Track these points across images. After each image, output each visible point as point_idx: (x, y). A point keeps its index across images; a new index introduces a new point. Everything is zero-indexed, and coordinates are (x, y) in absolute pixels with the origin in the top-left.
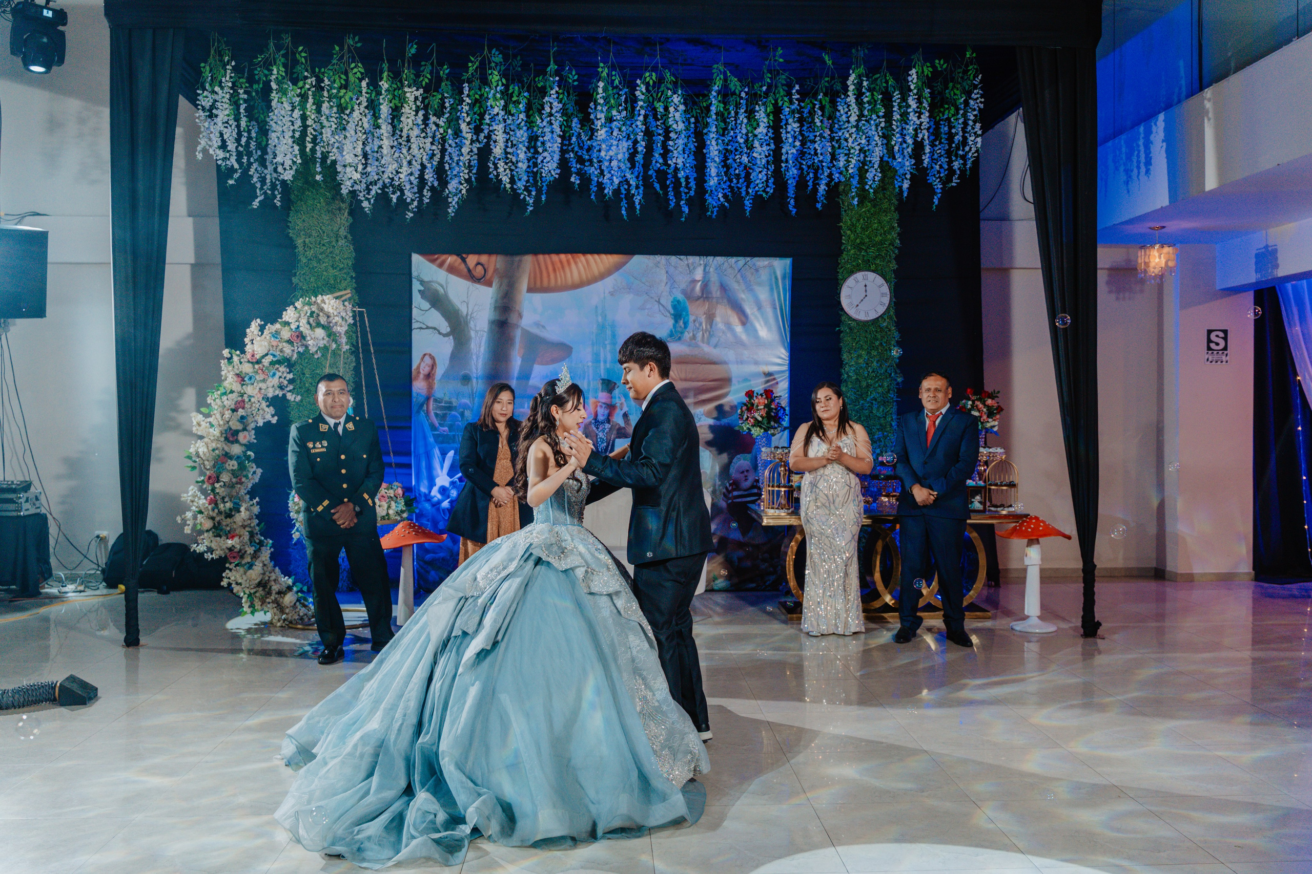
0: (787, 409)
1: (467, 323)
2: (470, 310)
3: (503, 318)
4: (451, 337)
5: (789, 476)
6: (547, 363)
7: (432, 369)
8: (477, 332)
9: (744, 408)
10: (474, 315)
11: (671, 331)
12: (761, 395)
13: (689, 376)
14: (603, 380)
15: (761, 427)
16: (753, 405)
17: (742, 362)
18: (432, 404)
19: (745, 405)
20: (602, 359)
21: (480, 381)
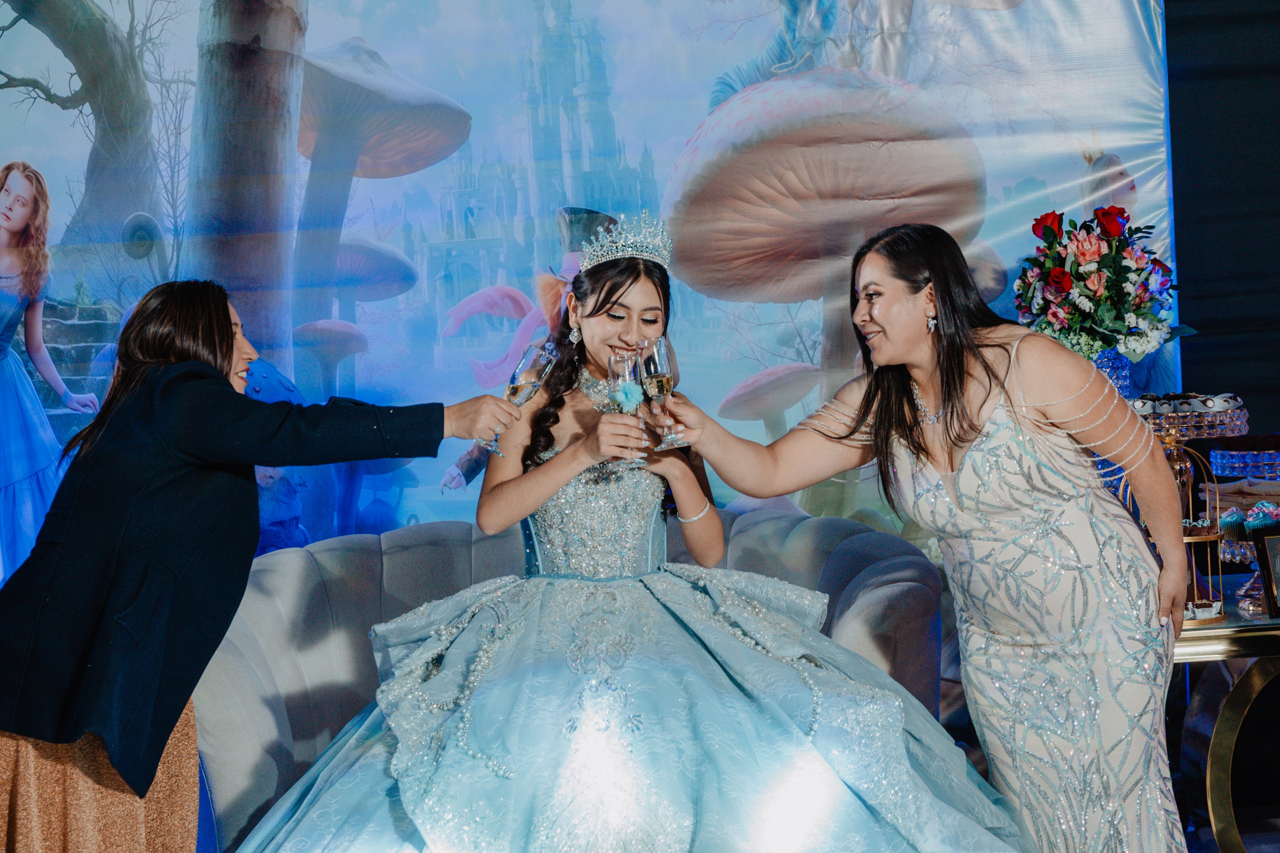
0: (1171, 264)
1: (132, 61)
2: (140, 17)
3: (245, 38)
4: (87, 108)
5: (1196, 491)
6: (395, 170)
7: (35, 211)
8: (165, 84)
9: (1032, 275)
10: (155, 32)
11: (782, 43)
12: (1087, 227)
13: (846, 182)
14: (573, 211)
15: (1092, 334)
16: (1060, 260)
17: (1014, 127)
18: (40, 324)
19: (1033, 262)
20: (565, 147)
21: (186, 241)
